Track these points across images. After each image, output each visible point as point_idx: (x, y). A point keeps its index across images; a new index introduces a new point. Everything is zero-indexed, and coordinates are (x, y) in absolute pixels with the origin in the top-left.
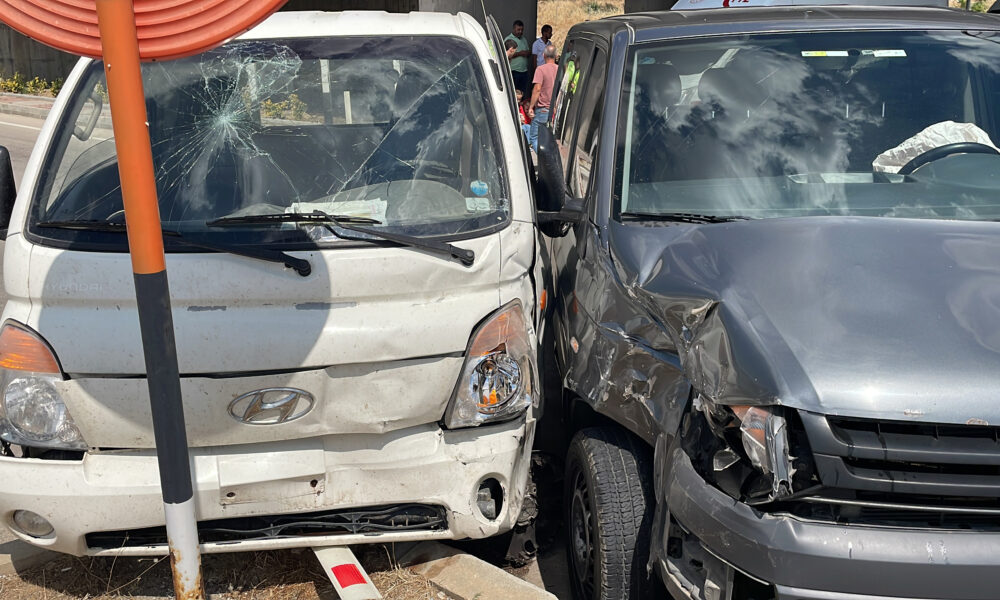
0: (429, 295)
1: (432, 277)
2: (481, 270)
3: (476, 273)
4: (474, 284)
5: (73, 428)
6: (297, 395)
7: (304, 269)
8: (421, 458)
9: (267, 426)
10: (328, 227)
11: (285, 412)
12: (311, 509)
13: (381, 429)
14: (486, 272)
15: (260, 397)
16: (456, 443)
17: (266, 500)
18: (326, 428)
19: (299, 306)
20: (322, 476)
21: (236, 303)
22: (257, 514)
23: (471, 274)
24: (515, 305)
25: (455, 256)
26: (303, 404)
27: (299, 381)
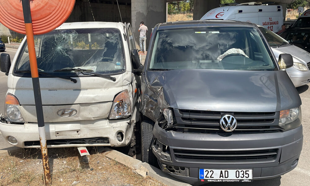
0: (105, 88)
1: (106, 84)
2: (118, 82)
3: (116, 83)
4: (116, 86)
5: (22, 118)
6: (73, 110)
7: (75, 81)
8: (103, 126)
9: (66, 118)
10: (81, 72)
11: (70, 114)
12: (77, 138)
13: (93, 119)
14: (119, 83)
15: (64, 110)
16: (112, 123)
17: (66, 135)
18: (80, 119)
19: (74, 90)
20: (80, 130)
21: (60, 89)
22: (64, 138)
23: (115, 83)
24: (126, 91)
25: (111, 79)
26: (74, 112)
27: (73, 107)
